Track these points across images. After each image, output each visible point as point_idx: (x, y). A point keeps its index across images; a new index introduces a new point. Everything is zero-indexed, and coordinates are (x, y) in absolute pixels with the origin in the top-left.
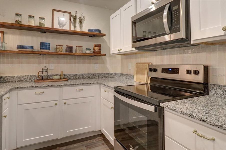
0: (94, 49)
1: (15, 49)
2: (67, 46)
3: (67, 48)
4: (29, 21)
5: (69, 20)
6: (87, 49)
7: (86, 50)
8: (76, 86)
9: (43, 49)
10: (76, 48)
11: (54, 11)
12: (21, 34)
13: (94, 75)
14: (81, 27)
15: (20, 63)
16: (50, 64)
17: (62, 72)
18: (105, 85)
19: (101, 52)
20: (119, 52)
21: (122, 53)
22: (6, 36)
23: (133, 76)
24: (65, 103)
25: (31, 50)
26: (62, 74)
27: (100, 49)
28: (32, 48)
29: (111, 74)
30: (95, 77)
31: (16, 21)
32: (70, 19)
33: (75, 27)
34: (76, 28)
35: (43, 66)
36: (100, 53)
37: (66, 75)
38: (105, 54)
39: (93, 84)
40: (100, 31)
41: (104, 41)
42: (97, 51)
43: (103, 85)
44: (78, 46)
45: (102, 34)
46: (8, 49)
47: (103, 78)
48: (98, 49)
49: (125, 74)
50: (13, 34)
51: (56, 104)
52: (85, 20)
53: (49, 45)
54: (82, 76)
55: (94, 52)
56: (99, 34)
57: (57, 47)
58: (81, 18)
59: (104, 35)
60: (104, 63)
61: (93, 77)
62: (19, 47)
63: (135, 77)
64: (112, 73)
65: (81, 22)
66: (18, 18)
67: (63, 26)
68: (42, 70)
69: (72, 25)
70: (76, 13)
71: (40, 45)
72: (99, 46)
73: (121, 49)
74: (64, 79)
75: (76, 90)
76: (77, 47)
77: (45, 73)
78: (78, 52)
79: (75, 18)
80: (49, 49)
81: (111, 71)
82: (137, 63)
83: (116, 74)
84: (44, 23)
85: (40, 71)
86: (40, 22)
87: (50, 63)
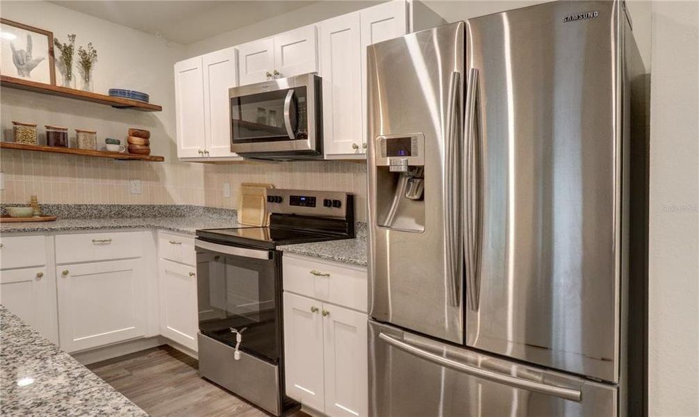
0: (130, 143)
2: (48, 127)
3: (48, 133)
5: (47, 56)
6: (108, 141)
7: (107, 143)
8: (92, 231)
10: (77, 135)
13: (129, 208)
14: (87, 78)
17: (34, 199)
18: (170, 229)
19: (149, 150)
20: (200, 155)
21: (209, 160)
23: (235, 213)
24: (65, 273)
26: (33, 204)
27: (147, 144)
29: (178, 208)
30: (134, 214)
32: (51, 53)
33: (69, 78)
34: (73, 79)
36: (147, 153)
37: (47, 206)
38: (163, 158)
39: (137, 229)
40: (145, 97)
41: (154, 123)
42: (138, 147)
43: (166, 229)
44: (84, 132)
45: (151, 107)
47: (155, 216)
48: (142, 143)
49: (216, 209)
51: (40, 276)
52: (96, 60)
54: (95, 212)
55: (130, 150)
56: (143, 105)
57: (16, 129)
58: (85, 54)
59: (159, 109)
60: (157, 179)
61: (129, 213)
63: (240, 213)
64: (179, 204)
65: (87, 65)
67: (29, 69)
69: (57, 68)
70: (74, 41)
72: (145, 136)
73: (207, 150)
74: (41, 216)
75: (93, 241)
76: (78, 131)
78: (82, 146)
79: (67, 52)
81: (179, 202)
82: (243, 185)
83: (191, 209)
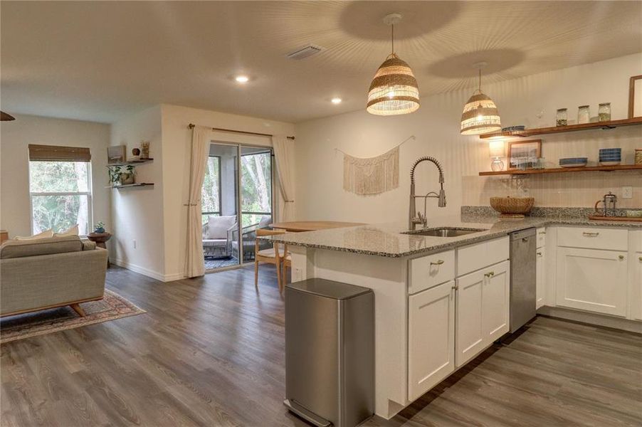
1: (558, 166)
4: (579, 116)
9: (605, 161)
11: (633, 79)
12: (567, 139)
15: (565, 187)
16: (624, 188)
22: (544, 145)
25: (583, 164)
28: (585, 160)
31: (559, 122)
35: (606, 191)
46: (548, 166)
50: (556, 140)
53: (619, 153)
57: (636, 154)
62: (562, 162)
66: (562, 116)
68: (603, 199)
71: (600, 154)
77: (610, 205)
80: (620, 160)
84: (608, 112)
85: (600, 201)
86: (600, 112)
87: (624, 186)
